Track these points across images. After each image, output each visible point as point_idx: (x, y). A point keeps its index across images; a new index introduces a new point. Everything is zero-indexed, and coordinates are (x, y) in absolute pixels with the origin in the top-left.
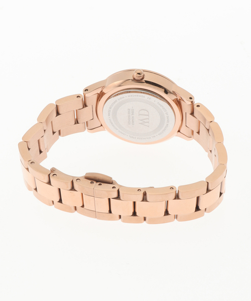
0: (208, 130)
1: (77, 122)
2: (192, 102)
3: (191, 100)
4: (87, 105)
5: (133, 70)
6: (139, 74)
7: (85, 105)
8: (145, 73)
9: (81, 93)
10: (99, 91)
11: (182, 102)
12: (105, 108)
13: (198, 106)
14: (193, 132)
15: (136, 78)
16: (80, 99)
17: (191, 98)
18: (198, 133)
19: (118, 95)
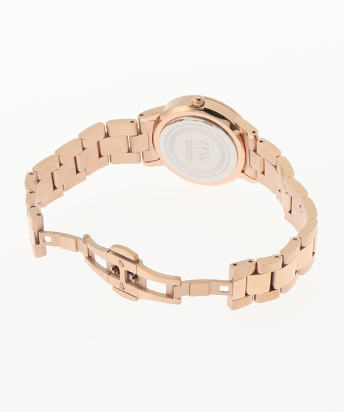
0: (276, 167)
1: (130, 151)
2: (255, 136)
3: (255, 134)
4: (142, 132)
5: (193, 96)
6: (199, 100)
7: (139, 133)
8: (205, 100)
9: (136, 117)
10: (155, 118)
11: (245, 136)
12: (162, 136)
13: (261, 141)
14: (256, 172)
15: (195, 104)
16: (134, 124)
17: (254, 132)
18: (263, 173)
19: (175, 122)
